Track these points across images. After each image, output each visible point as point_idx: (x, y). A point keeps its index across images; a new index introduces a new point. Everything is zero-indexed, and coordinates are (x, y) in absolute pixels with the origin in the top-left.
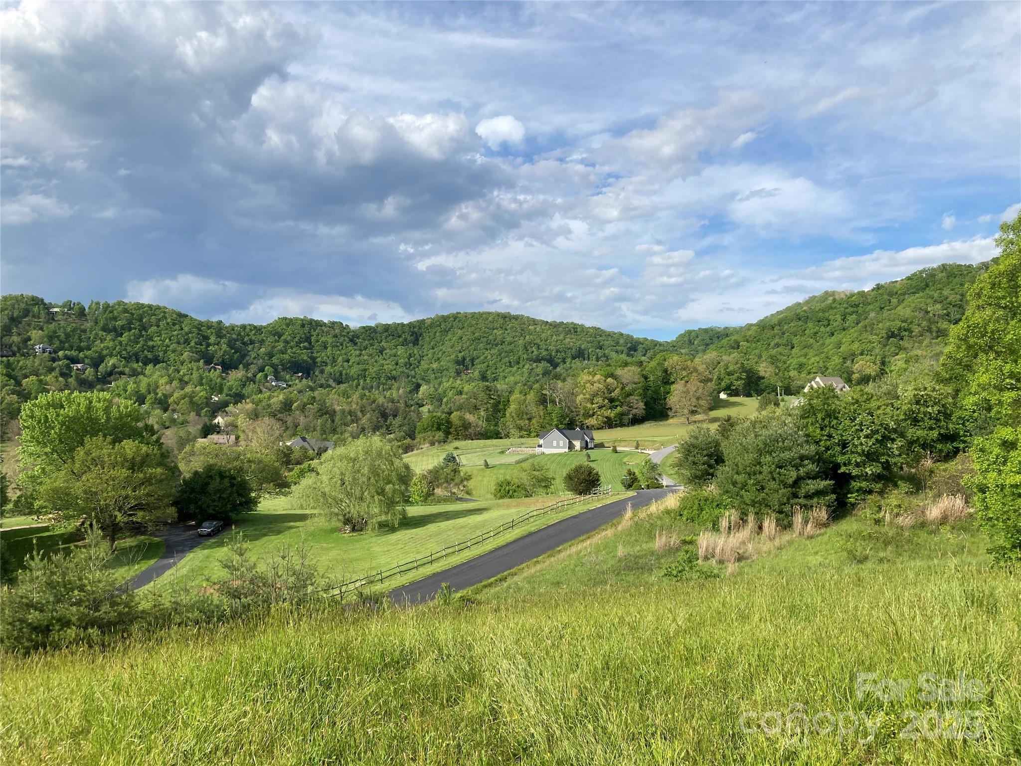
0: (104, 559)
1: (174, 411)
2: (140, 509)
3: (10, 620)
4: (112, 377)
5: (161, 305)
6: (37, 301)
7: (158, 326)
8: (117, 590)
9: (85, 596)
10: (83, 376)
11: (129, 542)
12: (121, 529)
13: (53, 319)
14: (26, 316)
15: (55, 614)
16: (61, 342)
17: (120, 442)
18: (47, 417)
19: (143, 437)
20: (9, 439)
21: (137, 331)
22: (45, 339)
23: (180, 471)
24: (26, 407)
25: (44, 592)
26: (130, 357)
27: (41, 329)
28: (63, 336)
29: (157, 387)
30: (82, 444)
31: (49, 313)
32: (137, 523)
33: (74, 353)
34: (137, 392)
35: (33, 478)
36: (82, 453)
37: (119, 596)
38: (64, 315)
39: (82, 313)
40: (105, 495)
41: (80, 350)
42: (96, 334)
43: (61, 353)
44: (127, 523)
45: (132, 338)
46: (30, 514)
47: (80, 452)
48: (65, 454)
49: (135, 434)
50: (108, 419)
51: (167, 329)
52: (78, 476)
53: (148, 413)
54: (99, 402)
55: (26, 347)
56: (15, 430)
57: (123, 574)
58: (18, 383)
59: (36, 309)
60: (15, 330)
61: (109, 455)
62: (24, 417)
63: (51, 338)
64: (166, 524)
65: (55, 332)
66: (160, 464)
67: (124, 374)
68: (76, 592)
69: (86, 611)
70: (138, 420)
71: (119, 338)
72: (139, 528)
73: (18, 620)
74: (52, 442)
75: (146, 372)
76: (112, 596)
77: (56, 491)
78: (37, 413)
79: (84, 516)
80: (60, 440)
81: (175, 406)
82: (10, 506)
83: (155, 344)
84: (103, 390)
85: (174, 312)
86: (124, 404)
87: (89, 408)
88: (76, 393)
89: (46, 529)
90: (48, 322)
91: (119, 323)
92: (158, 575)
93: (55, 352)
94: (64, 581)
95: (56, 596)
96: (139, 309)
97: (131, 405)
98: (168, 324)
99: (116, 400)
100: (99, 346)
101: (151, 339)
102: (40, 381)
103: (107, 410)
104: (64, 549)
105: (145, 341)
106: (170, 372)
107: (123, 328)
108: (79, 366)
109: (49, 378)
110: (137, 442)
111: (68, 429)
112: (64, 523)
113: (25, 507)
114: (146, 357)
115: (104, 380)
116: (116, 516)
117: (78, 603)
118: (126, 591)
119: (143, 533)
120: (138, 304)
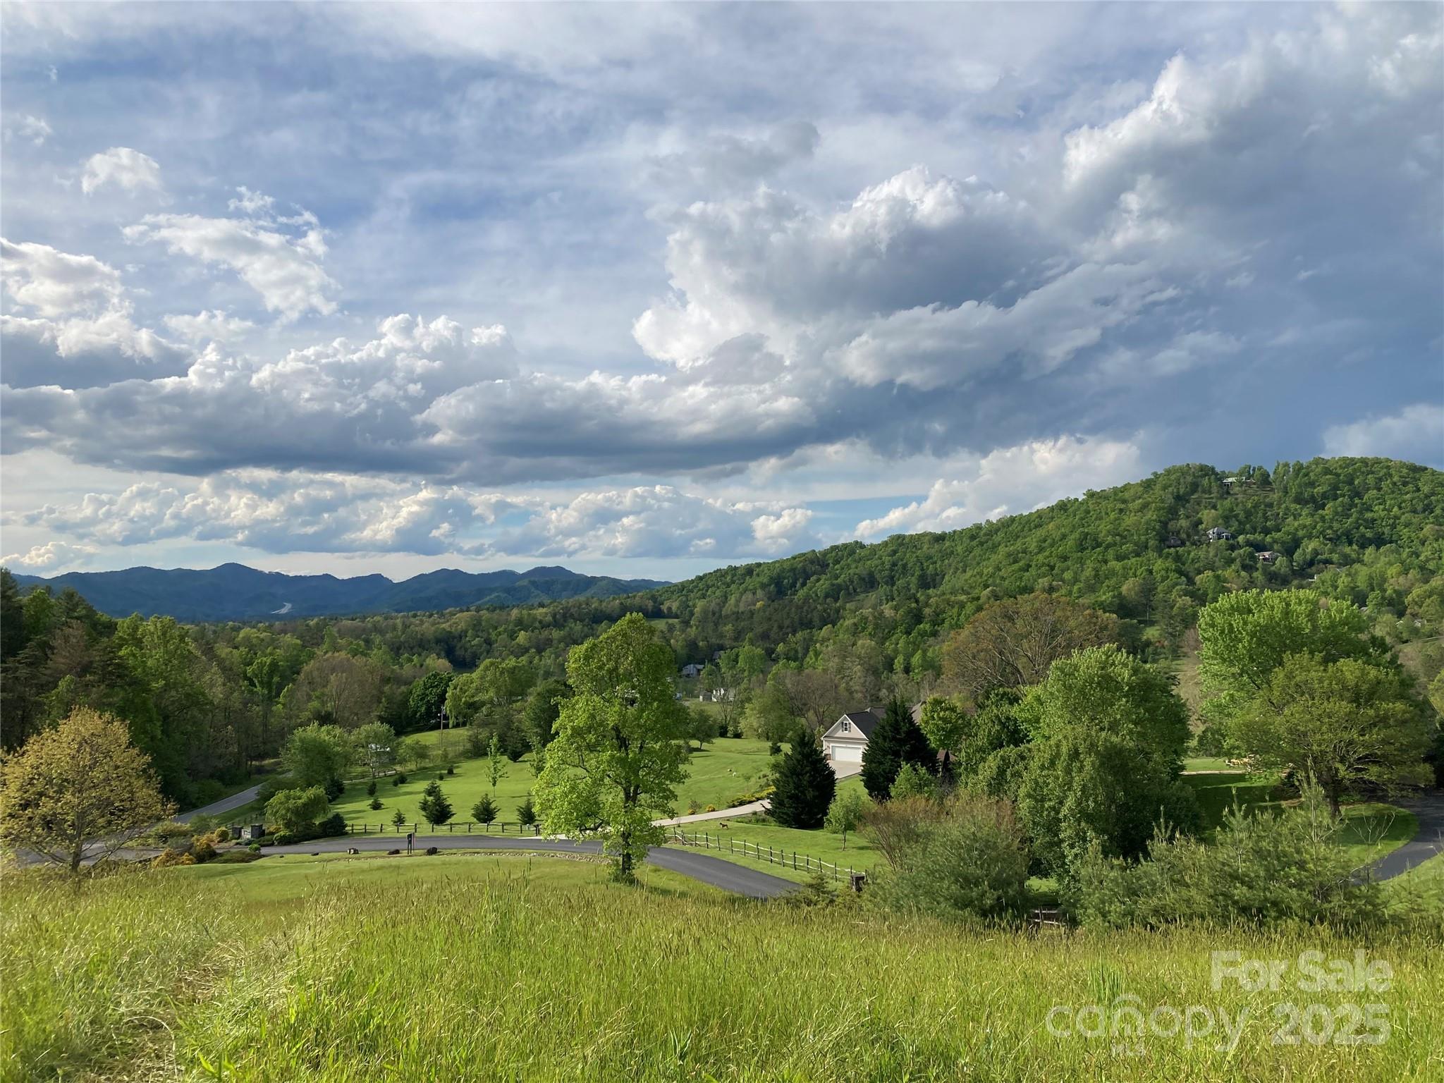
0: (1329, 829)
1: (1414, 616)
2: (1374, 762)
3: (1211, 891)
4: (1314, 569)
5: (1382, 457)
6: (1207, 471)
7: (1379, 489)
8: (1354, 876)
9: (1307, 878)
10: (1273, 568)
11: (1363, 810)
12: (1347, 789)
13: (1228, 493)
14: (1194, 491)
15: (1268, 894)
16: (1240, 523)
17: (1335, 661)
18: (1231, 625)
19: (1370, 655)
20: (1185, 655)
21: (1346, 500)
22: (1220, 521)
23: (1433, 709)
24: (1205, 611)
25: (1251, 861)
26: (1339, 538)
27: (1214, 507)
28: (1242, 516)
29: (1385, 580)
30: (1281, 664)
31: (1223, 485)
32: (1371, 782)
33: (1258, 537)
34: (1353, 589)
35: (1220, 708)
36: (1281, 675)
37: (1358, 886)
38: (1241, 486)
39: (1265, 481)
40: (1318, 736)
41: (1267, 531)
42: (1287, 508)
43: (1241, 538)
44: (1355, 781)
45: (1340, 509)
46: (1218, 755)
47: (1279, 675)
48: (1259, 677)
49: (1357, 651)
50: (1315, 628)
51: (1393, 492)
52: (1279, 709)
53: (1372, 619)
54: (1300, 604)
55: (1197, 533)
56: (1192, 643)
57: (1361, 856)
58: (1191, 581)
59: (1205, 481)
60: (1182, 512)
61: (1321, 681)
62: (1203, 626)
63: (1227, 519)
64: (1416, 789)
65: (1232, 510)
66: (1400, 697)
67: (1332, 563)
68: (1294, 870)
69: (1311, 898)
70: (1361, 630)
71: (1320, 512)
72: (1373, 791)
73: (1222, 894)
74: (1241, 660)
75: (1365, 558)
76: (1346, 884)
77: (1249, 726)
78: (1219, 620)
79: (1291, 764)
80: (1251, 657)
81: (1416, 608)
82: (1193, 743)
83: (1375, 515)
84: (1303, 587)
85: (1403, 465)
86: (1336, 608)
87: (1287, 613)
88: (1267, 593)
89: (1241, 778)
90: (1222, 497)
91: (1318, 490)
92: (1414, 865)
93: (1234, 537)
94: (1276, 851)
95: (1267, 870)
96: (1347, 466)
97: (1348, 608)
98: (1394, 484)
99: (1323, 600)
100: (1291, 524)
101: (1369, 509)
102: (1217, 577)
103: (1312, 615)
104: (1273, 808)
105: (1361, 512)
106: (1404, 556)
107: (1324, 496)
108: (1267, 554)
109: (1228, 573)
110: (1360, 661)
111: (1260, 642)
112: (1264, 773)
113: (1213, 745)
114: (1363, 536)
115: (1303, 572)
116: (1337, 770)
117: (1300, 885)
118: (1366, 880)
119: (1382, 799)
120: (1345, 459)
